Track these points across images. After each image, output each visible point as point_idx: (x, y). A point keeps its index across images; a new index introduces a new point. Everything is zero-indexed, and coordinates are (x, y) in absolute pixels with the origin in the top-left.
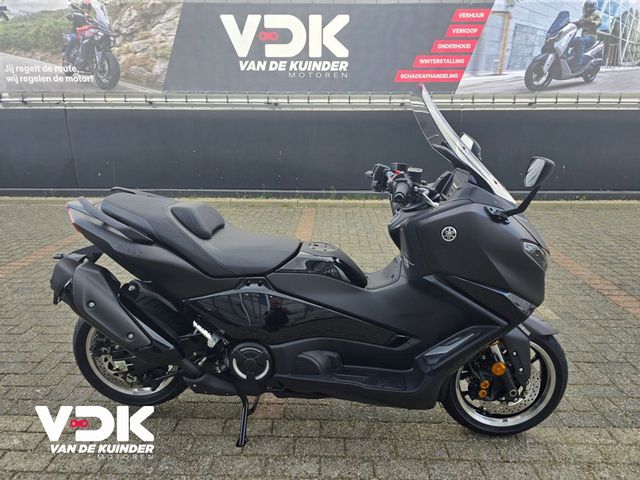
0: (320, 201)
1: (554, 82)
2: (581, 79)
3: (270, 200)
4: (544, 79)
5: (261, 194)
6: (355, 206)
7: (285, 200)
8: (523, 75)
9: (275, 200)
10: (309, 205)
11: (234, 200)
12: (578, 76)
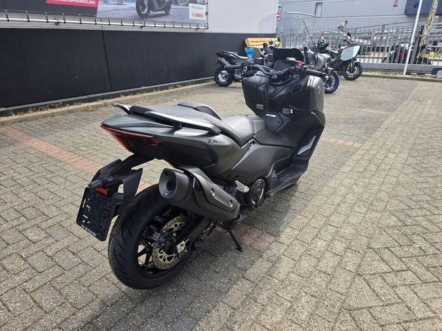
1: (152, 13)
2: (163, 12)
4: (146, 10)
8: (135, 6)
12: (162, 10)
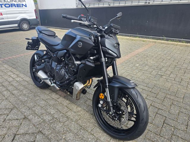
0: (159, 41)
3: (140, 39)
5: (137, 36)
6: (173, 44)
7: (146, 39)
9: (142, 39)
10: (153, 42)
11: (128, 37)
